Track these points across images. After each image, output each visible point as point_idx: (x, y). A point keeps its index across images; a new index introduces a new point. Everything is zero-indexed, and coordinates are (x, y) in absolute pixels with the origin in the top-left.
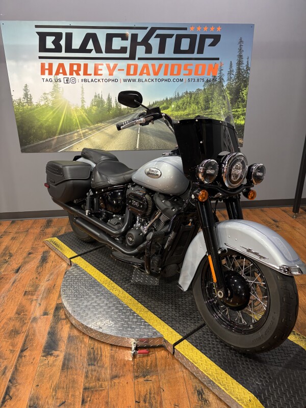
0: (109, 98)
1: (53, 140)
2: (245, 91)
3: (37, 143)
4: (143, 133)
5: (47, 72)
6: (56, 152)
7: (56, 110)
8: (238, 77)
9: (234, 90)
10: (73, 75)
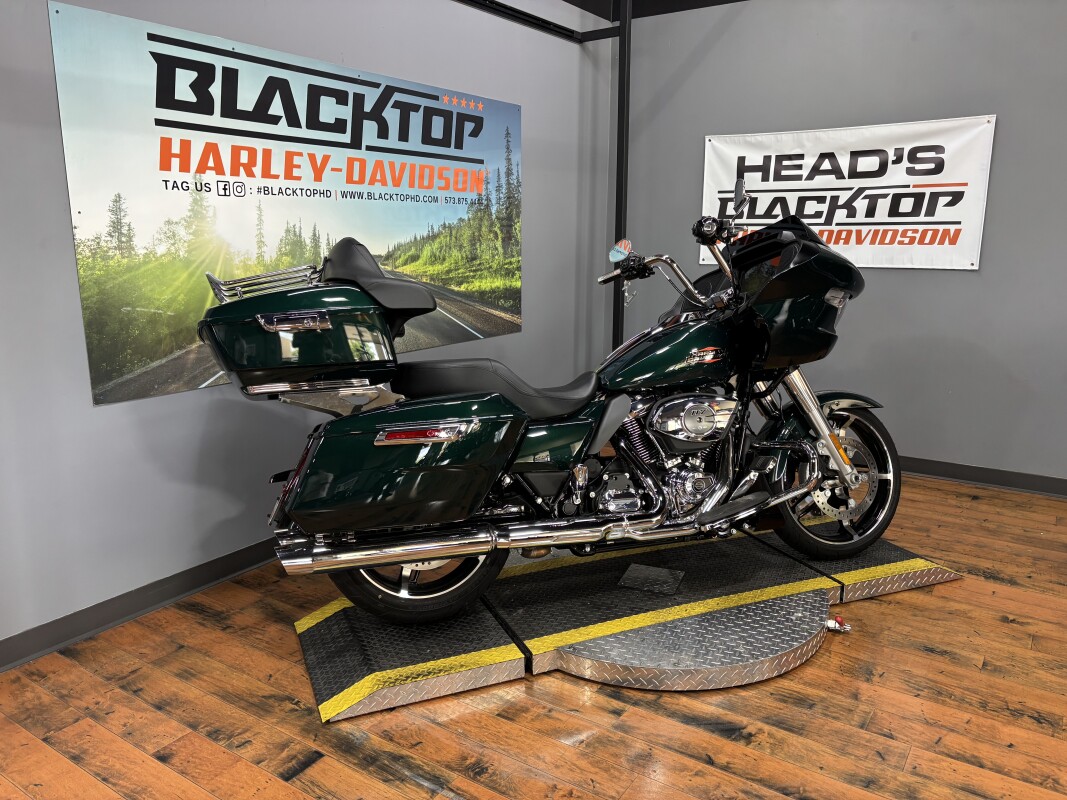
0: (314, 235)
1: (188, 353)
2: (518, 224)
3: (144, 369)
5: (175, 162)
6: (195, 387)
7: (197, 267)
8: (508, 199)
9: (505, 223)
10: (238, 174)
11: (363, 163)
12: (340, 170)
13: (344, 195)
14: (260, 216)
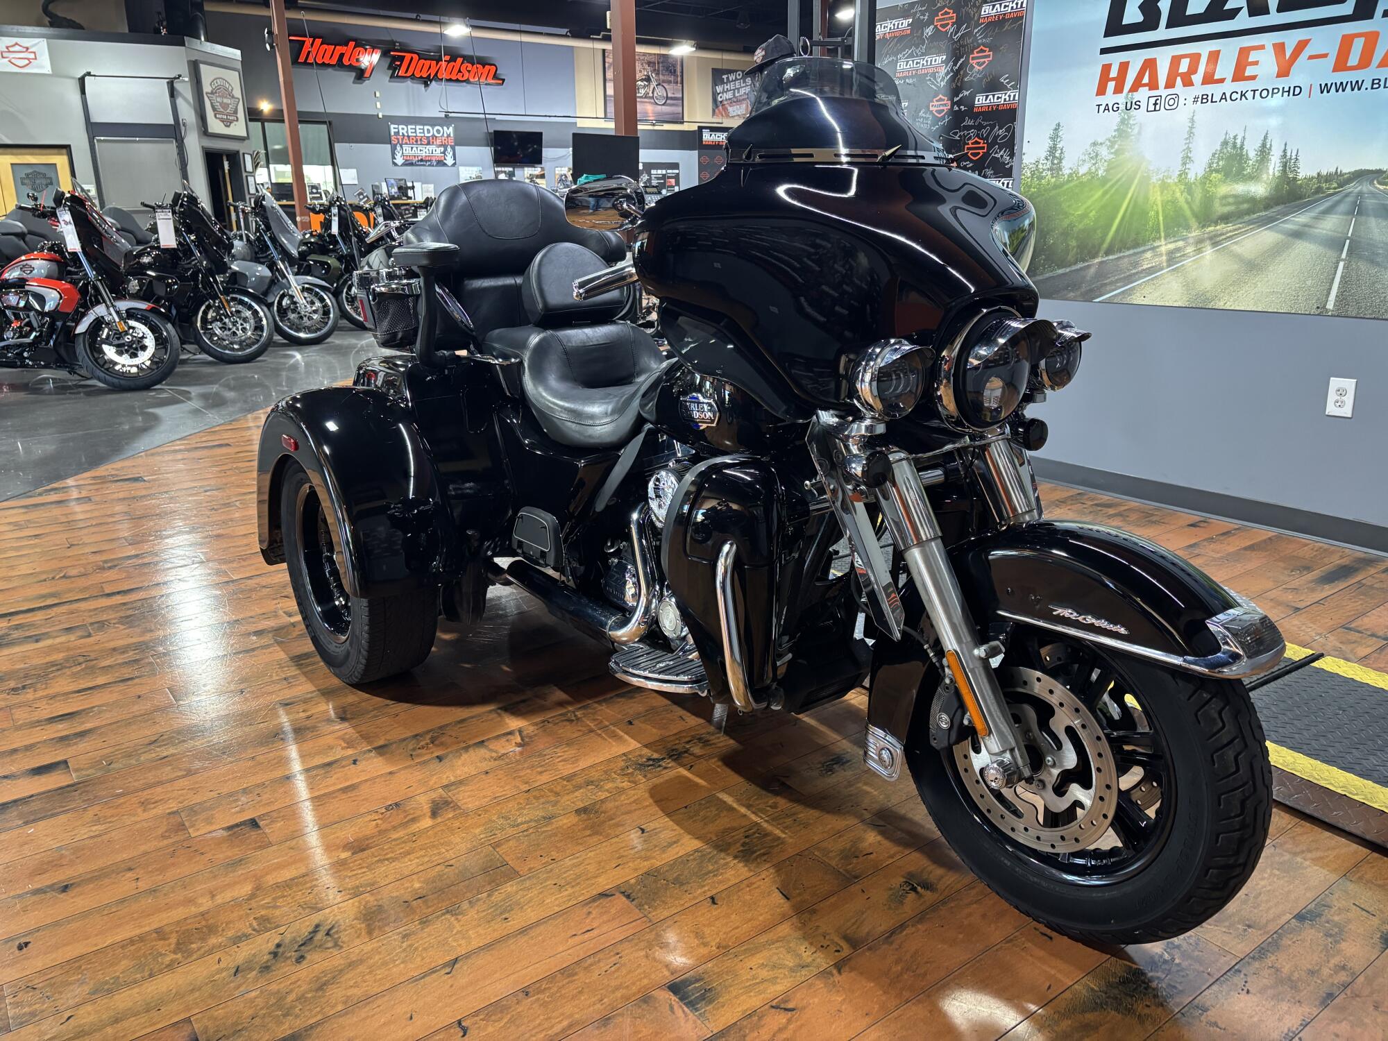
0: (1264, 145)
4: (1360, 257)
5: (1111, 86)
6: (1090, 300)
10: (1173, 86)
11: (1372, 38)
12: (1325, 56)
13: (1325, 89)
14: (1191, 128)
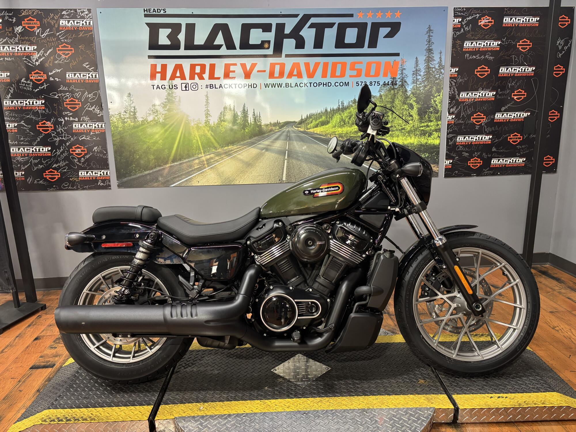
0: (244, 110)
1: (164, 169)
2: (438, 97)
3: (141, 174)
4: (293, 158)
5: (158, 76)
6: (168, 186)
7: (170, 127)
8: (427, 79)
9: (422, 97)
10: (194, 79)
11: (282, 66)
12: (264, 71)
13: (266, 86)
14: (207, 100)
